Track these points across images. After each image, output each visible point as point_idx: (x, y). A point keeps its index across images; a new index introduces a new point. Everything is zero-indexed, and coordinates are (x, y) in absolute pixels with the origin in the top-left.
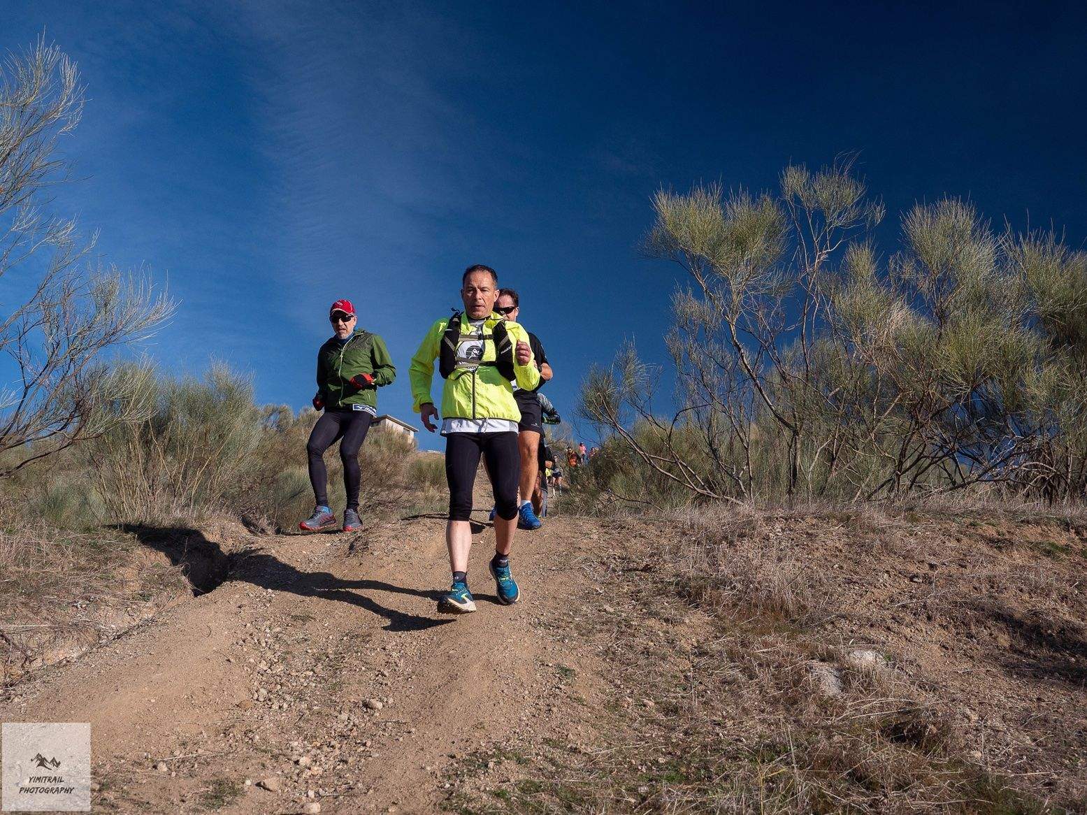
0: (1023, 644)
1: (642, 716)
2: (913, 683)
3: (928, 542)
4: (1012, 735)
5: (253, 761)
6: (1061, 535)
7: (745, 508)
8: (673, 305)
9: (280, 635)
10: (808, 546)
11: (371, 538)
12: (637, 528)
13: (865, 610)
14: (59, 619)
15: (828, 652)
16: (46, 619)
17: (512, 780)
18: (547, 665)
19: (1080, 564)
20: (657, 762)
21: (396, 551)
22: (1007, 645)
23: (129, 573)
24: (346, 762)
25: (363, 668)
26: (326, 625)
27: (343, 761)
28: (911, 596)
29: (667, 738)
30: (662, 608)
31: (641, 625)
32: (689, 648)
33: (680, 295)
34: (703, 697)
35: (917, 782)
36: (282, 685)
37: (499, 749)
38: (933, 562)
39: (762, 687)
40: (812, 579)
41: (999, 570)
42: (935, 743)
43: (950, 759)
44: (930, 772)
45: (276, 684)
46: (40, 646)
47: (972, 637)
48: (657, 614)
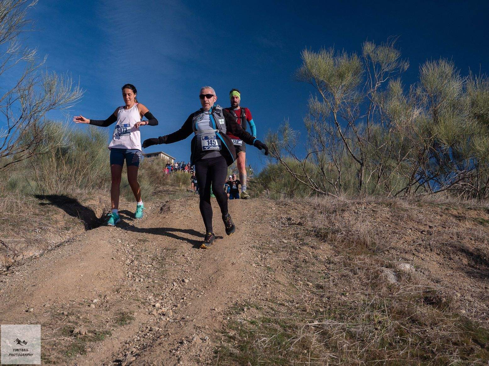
0: (473, 263)
1: (307, 290)
2: (429, 279)
3: (428, 216)
4: (477, 303)
5: (134, 305)
6: (486, 215)
7: (343, 198)
8: (308, 104)
9: (134, 248)
10: (374, 216)
11: (171, 205)
12: (293, 205)
13: (402, 246)
14: (29, 237)
15: (390, 264)
16: (22, 237)
17: (257, 317)
18: (261, 266)
20: (319, 310)
21: (183, 212)
22: (466, 263)
23: (59, 217)
24: (177, 306)
25: (175, 264)
26: (154, 244)
27: (175, 306)
28: (422, 240)
29: (322, 302)
30: (309, 242)
31: (301, 249)
32: (324, 260)
33: (312, 100)
34: (333, 282)
35: (441, 323)
36: (138, 270)
37: (246, 302)
38: (431, 225)
39: (360, 279)
40: (377, 231)
41: (461, 230)
42: (445, 306)
43: (452, 314)
44: (445, 319)
45: (136, 270)
46: (21, 249)
47: (451, 259)
48: (307, 244)
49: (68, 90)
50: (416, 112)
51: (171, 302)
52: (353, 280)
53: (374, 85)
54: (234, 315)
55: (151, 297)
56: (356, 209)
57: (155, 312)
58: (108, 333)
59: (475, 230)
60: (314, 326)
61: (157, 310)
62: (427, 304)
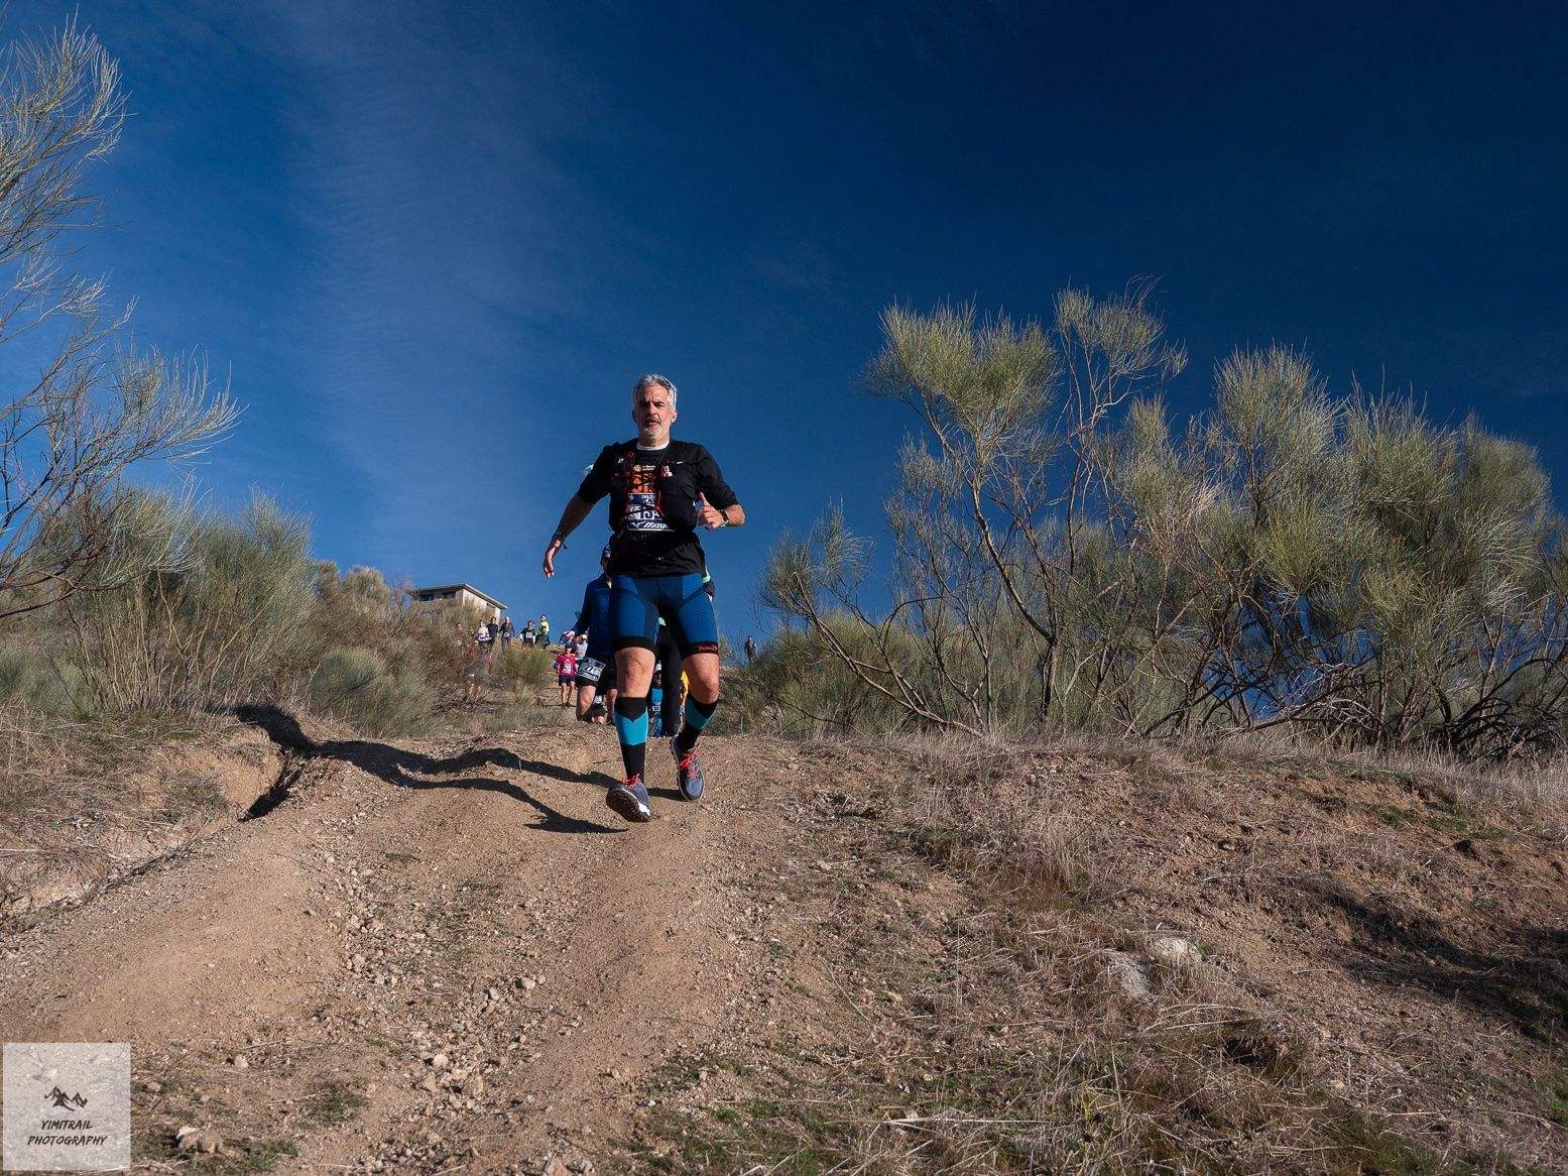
0: (1367, 939)
2: (1241, 985)
3: (1240, 798)
4: (1378, 1060)
5: (368, 1058)
6: (1402, 797)
7: (993, 739)
8: (899, 460)
9: (373, 881)
10: (1084, 794)
12: (851, 757)
13: (1164, 884)
14: (52, 842)
15: (1128, 938)
16: (31, 841)
17: (737, 1098)
18: (751, 940)
19: (1430, 837)
20: (922, 1078)
22: (1348, 939)
23: (147, 782)
24: (497, 1064)
25: (496, 932)
26: (435, 869)
27: (493, 1062)
28: (1223, 868)
29: (928, 1048)
30: (896, 868)
31: (871, 890)
32: (937, 925)
33: (910, 449)
34: (965, 991)
35: (1273, 1120)
36: (384, 950)
37: (707, 1053)
38: (1247, 825)
39: (1043, 983)
40: (1093, 838)
41: (1331, 839)
42: (1286, 1067)
43: (1308, 1091)
44: (1286, 1107)
45: (377, 949)
46: (25, 879)
47: (1304, 926)
48: (890, 876)
49: (196, 401)
50: (1206, 497)
51: (480, 1049)
52: (1021, 987)
53: (1088, 415)
54: (670, 1091)
55: (419, 1035)
56: (1034, 771)
57: (430, 1083)
58: (287, 1148)
59: (1373, 840)
60: (906, 1128)
61: (438, 1076)
62: (1236, 1061)
